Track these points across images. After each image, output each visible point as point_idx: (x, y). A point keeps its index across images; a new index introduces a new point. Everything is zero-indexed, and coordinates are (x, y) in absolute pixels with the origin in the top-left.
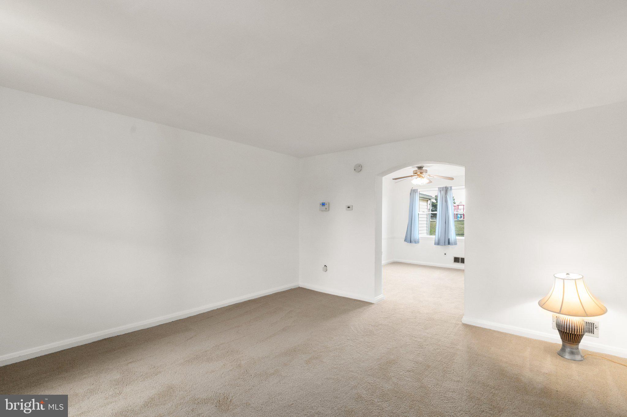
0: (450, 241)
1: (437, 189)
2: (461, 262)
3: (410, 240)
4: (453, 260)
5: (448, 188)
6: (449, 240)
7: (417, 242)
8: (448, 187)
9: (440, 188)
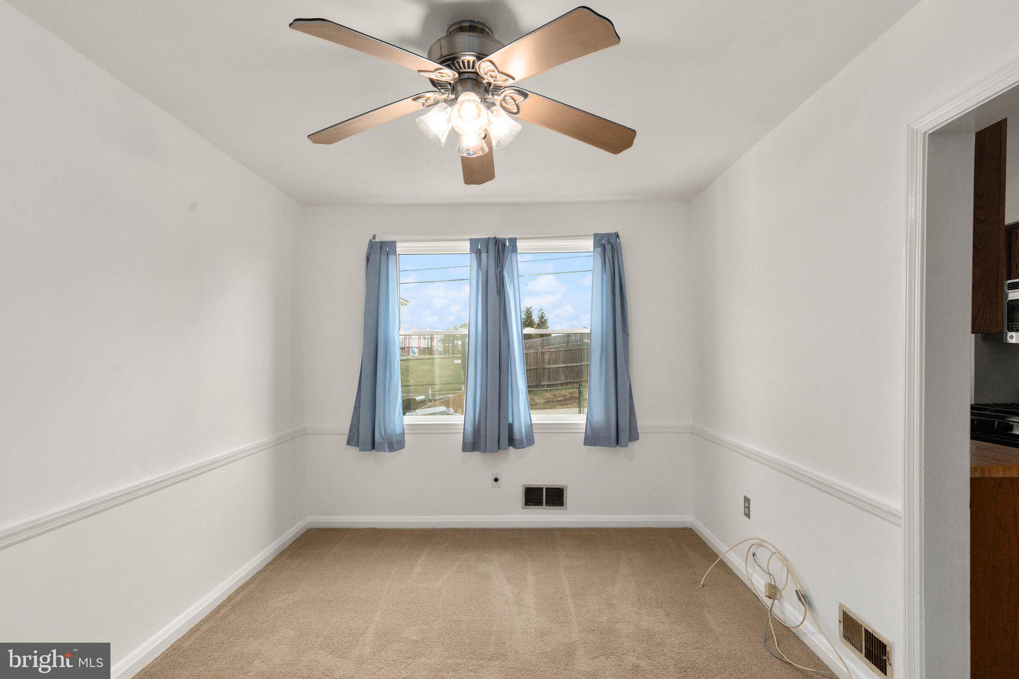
0: (517, 436)
1: (467, 245)
2: (549, 503)
3: (370, 439)
4: (520, 496)
5: (504, 245)
6: (511, 427)
7: (395, 444)
8: (505, 239)
9: (478, 240)
